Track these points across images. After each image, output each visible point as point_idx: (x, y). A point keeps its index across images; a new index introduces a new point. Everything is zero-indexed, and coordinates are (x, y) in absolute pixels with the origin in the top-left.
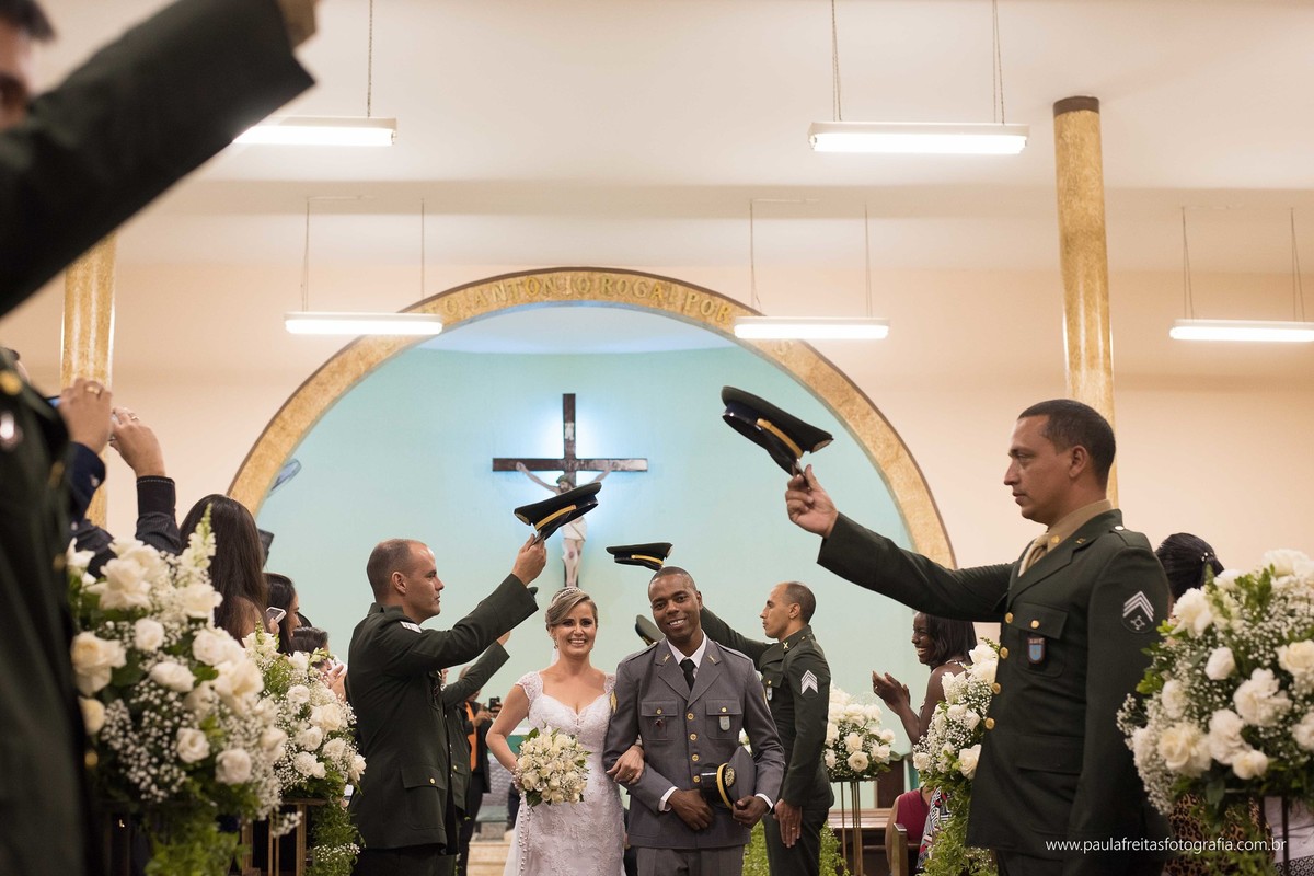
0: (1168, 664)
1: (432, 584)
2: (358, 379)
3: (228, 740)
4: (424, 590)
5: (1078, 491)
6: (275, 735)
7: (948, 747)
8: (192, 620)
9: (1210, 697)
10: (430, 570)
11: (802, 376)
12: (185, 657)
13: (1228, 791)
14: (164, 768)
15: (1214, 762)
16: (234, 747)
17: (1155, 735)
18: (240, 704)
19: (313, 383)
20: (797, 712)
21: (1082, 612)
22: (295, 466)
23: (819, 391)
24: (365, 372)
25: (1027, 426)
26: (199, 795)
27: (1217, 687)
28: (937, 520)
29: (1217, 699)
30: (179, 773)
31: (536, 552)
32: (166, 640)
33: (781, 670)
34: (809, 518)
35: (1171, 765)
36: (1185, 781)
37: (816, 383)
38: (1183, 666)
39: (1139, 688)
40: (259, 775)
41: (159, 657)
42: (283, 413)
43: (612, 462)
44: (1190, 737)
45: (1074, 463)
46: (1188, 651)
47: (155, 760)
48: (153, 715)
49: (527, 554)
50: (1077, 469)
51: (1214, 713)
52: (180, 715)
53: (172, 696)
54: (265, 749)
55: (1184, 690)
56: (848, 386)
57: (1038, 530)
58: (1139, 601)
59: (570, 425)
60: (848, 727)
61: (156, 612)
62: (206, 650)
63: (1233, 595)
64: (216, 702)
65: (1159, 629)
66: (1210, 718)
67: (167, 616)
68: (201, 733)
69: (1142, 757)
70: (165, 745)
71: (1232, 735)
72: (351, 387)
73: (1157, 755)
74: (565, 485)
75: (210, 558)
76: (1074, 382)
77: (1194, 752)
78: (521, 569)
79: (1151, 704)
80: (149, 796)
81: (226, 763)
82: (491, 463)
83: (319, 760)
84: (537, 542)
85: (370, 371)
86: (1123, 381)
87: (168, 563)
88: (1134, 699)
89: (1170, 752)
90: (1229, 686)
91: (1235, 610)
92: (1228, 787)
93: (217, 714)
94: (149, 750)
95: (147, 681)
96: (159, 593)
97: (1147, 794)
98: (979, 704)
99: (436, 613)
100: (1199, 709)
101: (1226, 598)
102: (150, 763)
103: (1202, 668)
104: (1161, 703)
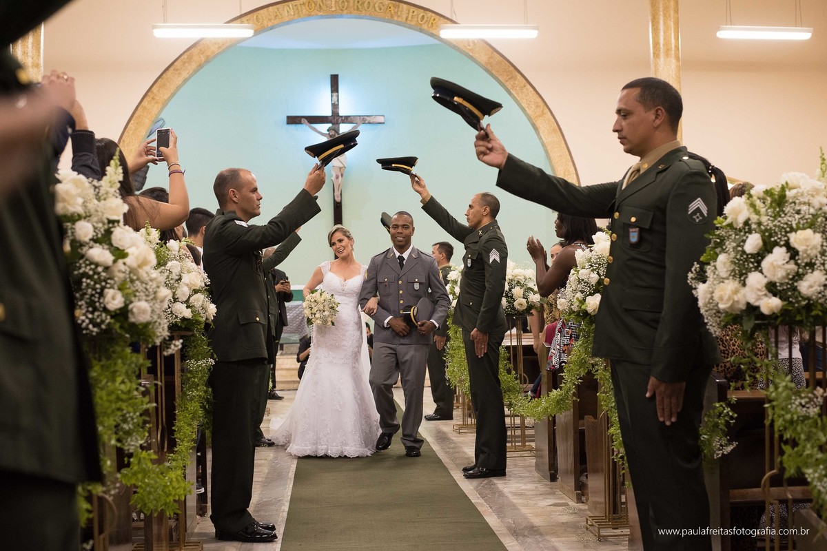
0: (721, 244)
1: (254, 196)
2: (200, 67)
3: (135, 296)
4: (250, 200)
5: (659, 135)
6: (165, 292)
7: (579, 295)
8: (110, 221)
9: (747, 264)
10: (253, 187)
11: (482, 62)
12: (107, 245)
13: (757, 322)
14: (96, 314)
15: (748, 304)
16: (139, 300)
17: (712, 287)
18: (142, 273)
19: (171, 69)
20: (487, 275)
21: (663, 211)
22: (161, 122)
23: (493, 72)
24: (205, 62)
25: (627, 95)
26: (119, 331)
27: (751, 258)
28: (567, 153)
29: (751, 265)
30: (106, 317)
31: (319, 175)
32: (95, 234)
33: (477, 248)
34: (490, 157)
35: (722, 306)
36: (730, 316)
37: (492, 66)
38: (730, 245)
39: (702, 259)
40: (155, 317)
41: (91, 245)
42: (153, 89)
43: (362, 118)
44: (734, 289)
45: (656, 118)
46: (734, 235)
47: (90, 309)
48: (89, 281)
49: (313, 176)
50: (658, 122)
51: (749, 274)
52: (105, 281)
53: (100, 269)
54: (158, 301)
55: (730, 260)
56: (512, 68)
57: (634, 160)
58: (698, 204)
59: (335, 94)
60: (514, 283)
61: (87, 217)
62: (120, 240)
63: (762, 201)
64: (128, 272)
65: (715, 222)
66: (747, 277)
67: (95, 219)
68: (119, 292)
69: (703, 301)
70: (96, 300)
71: (760, 288)
72: (196, 71)
73: (713, 300)
74: (333, 133)
75: (120, 182)
76: (656, 65)
77: (736, 298)
78: (309, 186)
79: (709, 269)
80: (88, 331)
81: (135, 310)
82: (285, 119)
83: (188, 307)
84: (319, 168)
85: (207, 61)
86: (687, 65)
87: (94, 186)
88: (698, 266)
89: (721, 298)
90: (759, 257)
91: (763, 211)
92: (756, 319)
93: (128, 280)
94: (86, 303)
95: (84, 260)
96: (88, 205)
97: (706, 324)
98: (598, 268)
99: (258, 214)
100: (740, 271)
101: (758, 203)
102: (88, 311)
103: (742, 246)
104: (716, 268)
